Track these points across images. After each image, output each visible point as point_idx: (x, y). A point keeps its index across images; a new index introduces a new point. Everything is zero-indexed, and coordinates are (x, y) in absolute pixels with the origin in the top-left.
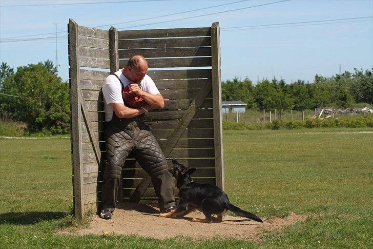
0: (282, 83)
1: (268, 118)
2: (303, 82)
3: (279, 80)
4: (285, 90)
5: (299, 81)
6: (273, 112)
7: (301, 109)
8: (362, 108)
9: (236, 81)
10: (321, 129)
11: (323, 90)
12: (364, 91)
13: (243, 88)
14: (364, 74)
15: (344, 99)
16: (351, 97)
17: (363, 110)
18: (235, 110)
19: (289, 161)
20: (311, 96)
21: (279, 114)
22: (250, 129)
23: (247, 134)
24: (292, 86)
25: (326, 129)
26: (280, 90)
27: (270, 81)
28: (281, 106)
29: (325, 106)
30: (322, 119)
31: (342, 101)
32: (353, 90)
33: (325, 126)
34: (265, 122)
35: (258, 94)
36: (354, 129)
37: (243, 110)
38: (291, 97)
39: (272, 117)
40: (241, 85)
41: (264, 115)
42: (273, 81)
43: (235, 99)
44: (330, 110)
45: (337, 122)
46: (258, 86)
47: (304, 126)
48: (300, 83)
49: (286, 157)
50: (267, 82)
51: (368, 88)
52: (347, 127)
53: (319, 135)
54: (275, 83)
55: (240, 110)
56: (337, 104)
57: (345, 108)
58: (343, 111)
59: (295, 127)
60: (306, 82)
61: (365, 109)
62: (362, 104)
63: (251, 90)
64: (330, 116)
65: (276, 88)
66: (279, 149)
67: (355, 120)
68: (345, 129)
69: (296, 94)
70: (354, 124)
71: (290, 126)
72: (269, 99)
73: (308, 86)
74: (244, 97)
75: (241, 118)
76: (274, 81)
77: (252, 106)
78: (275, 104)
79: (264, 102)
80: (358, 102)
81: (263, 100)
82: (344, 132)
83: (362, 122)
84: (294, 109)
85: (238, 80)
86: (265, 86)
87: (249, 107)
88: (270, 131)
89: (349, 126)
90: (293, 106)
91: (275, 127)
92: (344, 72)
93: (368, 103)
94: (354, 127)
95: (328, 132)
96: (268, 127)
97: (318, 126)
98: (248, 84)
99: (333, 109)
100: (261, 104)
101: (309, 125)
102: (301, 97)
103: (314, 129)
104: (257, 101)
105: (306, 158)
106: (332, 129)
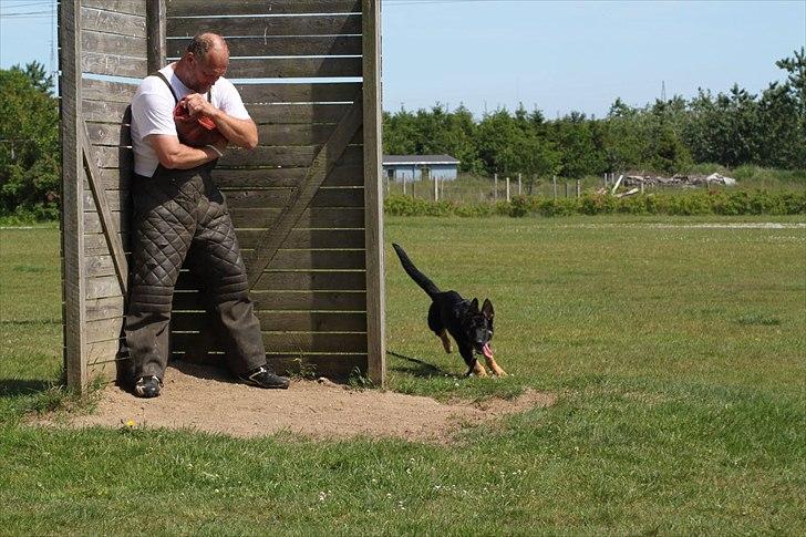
0: (538, 119)
1: (503, 193)
2: (583, 116)
3: (530, 111)
4: (544, 134)
5: (574, 115)
6: (514, 180)
7: (576, 174)
8: (708, 175)
9: (437, 112)
10: (615, 217)
11: (625, 133)
12: (714, 137)
13: (453, 127)
14: (713, 101)
15: (670, 154)
16: (685, 151)
17: (709, 178)
18: (436, 174)
19: (539, 282)
20: (599, 146)
21: (529, 185)
22: (463, 215)
23: (456, 226)
24: (558, 125)
25: (626, 217)
26: (533, 132)
27: (512, 114)
28: (532, 168)
29: (627, 170)
30: (619, 196)
31: (664, 157)
32: (689, 136)
33: (624, 210)
34: (496, 201)
35: (484, 140)
36: (684, 218)
37: (452, 174)
38: (555, 149)
39: (511, 189)
40: (449, 120)
41: (496, 184)
42: (518, 113)
43: (435, 151)
44: (638, 177)
45: (649, 202)
46: (484, 123)
47: (579, 211)
48: (575, 120)
49: (533, 275)
50: (504, 115)
51: (722, 132)
52: (670, 214)
53: (611, 229)
54: (521, 119)
55: (445, 175)
56: (654, 165)
57: (672, 173)
58: (665, 181)
59: (559, 211)
60: (588, 117)
61: (713, 176)
62: (708, 166)
63: (469, 132)
64: (636, 190)
65: (523, 128)
66: (521, 258)
67: (688, 200)
68: (665, 217)
69: (568, 142)
70: (687, 209)
71: (548, 210)
72: (508, 151)
73: (593, 125)
74: (453, 146)
75: (445, 191)
76: (520, 113)
77: (471, 166)
78: (519, 162)
79: (497, 159)
80: (699, 162)
81: (494, 152)
82: (665, 225)
83: (703, 204)
84: (561, 174)
85: (444, 110)
86: (499, 124)
87: (464, 169)
88: (507, 219)
89: (675, 211)
90: (560, 168)
91: (518, 211)
92: (672, 98)
93: (720, 163)
94: (686, 214)
95: (631, 225)
96: (501, 211)
97: (607, 210)
98: (463, 118)
99: (645, 176)
100: (491, 163)
101: (590, 209)
102: (576, 148)
103: (601, 217)
104: (483, 155)
105: (575, 277)
106: (638, 218)
